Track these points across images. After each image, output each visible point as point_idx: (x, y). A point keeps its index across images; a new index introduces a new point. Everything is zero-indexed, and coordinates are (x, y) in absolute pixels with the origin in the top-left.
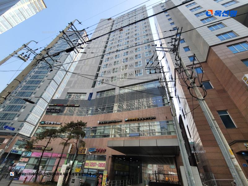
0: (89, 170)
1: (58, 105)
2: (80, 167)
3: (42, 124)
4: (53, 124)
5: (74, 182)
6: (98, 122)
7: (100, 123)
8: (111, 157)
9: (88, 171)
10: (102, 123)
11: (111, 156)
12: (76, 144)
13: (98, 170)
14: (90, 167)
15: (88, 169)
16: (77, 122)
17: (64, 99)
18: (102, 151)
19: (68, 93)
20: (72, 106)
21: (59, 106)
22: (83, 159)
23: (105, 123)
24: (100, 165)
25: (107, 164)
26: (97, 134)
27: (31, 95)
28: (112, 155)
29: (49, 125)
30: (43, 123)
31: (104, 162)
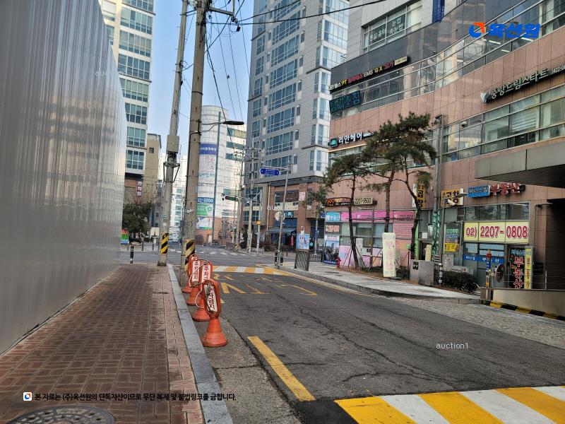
0: (482, 246)
1: (350, 82)
2: (454, 239)
3: (334, 148)
4: (357, 139)
5: (417, 268)
6: (483, 96)
7: (489, 100)
8: (544, 207)
9: (479, 249)
10: (499, 97)
11: (546, 202)
12: (407, 183)
13: (508, 245)
14: (482, 239)
15: (479, 243)
16: (399, 122)
17: (357, 54)
18: (509, 191)
19: (365, 27)
20: (387, 67)
21: (353, 83)
22: (459, 219)
23: (510, 92)
24: (513, 232)
25: (535, 228)
26: (489, 138)
27: (295, 72)
28: (549, 201)
29: (348, 145)
30: (334, 142)
31: (524, 224)
